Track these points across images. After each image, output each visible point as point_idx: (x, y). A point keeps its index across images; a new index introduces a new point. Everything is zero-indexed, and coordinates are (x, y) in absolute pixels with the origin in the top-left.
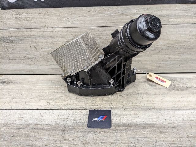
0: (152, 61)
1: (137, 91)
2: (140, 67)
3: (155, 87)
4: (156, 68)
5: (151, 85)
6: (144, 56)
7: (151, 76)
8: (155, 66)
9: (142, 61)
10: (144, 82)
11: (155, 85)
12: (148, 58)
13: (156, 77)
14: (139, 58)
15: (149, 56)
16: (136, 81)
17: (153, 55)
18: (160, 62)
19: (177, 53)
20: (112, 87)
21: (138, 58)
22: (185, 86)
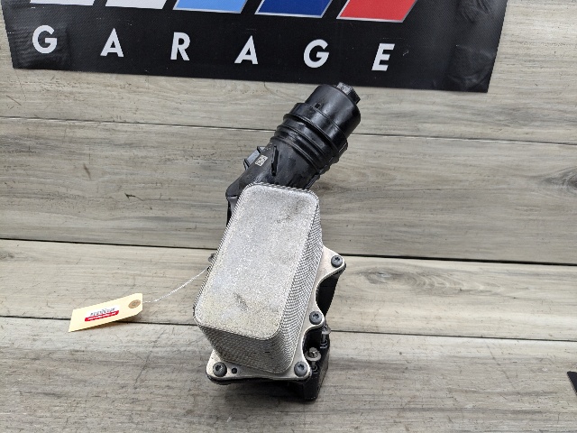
5: (373, 282)
6: (359, 209)
9: (354, 224)
12: (368, 216)
19: (439, 207)
22: (458, 287)
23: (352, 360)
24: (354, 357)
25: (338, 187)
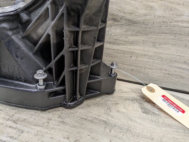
0: (160, 57)
1: (106, 117)
2: (133, 68)
3: (154, 118)
4: (167, 76)
5: (146, 112)
6: (144, 42)
7: (152, 90)
8: (165, 72)
9: (138, 55)
10: (133, 100)
11: (157, 113)
12: (151, 50)
13: (163, 96)
14: (132, 47)
15: (154, 44)
16: (115, 94)
17: (165, 44)
18: (177, 65)
20: (41, 89)
21: (129, 47)
25: (126, 19)
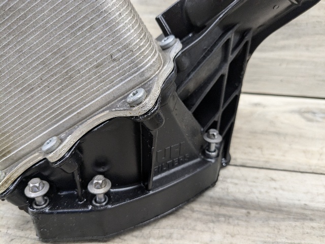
0: (313, 62)
6: (295, 46)
9: (288, 63)
12: (304, 55)
15: (307, 48)
17: (319, 46)
23: (305, 208)
24: (307, 203)
